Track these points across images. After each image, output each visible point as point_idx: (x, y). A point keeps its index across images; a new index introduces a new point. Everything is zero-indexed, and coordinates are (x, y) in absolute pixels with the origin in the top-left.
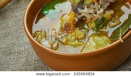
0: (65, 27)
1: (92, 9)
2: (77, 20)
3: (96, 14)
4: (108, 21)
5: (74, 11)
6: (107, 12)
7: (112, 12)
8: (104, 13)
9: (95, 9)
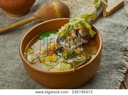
0: (48, 51)
1: (68, 43)
2: (57, 48)
3: (70, 48)
4: (77, 55)
5: (57, 42)
6: (78, 49)
7: (82, 49)
9: (70, 44)
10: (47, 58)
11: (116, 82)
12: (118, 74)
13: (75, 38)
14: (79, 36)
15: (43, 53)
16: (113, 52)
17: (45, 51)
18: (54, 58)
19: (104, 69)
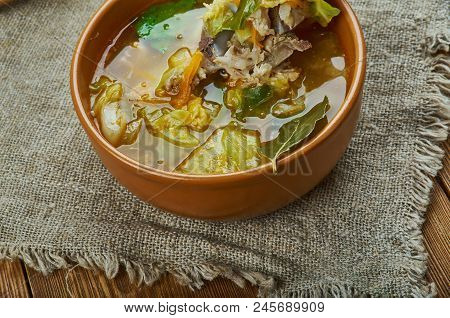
0: (172, 87)
1: (243, 58)
2: (204, 76)
3: (251, 72)
4: (277, 96)
5: (202, 51)
6: (280, 75)
7: (293, 75)
8: (272, 74)
9: (251, 59)
10: (174, 117)
11: (415, 179)
12: (419, 145)
13: (267, 37)
14: (281, 30)
15: (157, 94)
16: (397, 60)
17: (164, 88)
18: (196, 114)
19: (372, 129)
